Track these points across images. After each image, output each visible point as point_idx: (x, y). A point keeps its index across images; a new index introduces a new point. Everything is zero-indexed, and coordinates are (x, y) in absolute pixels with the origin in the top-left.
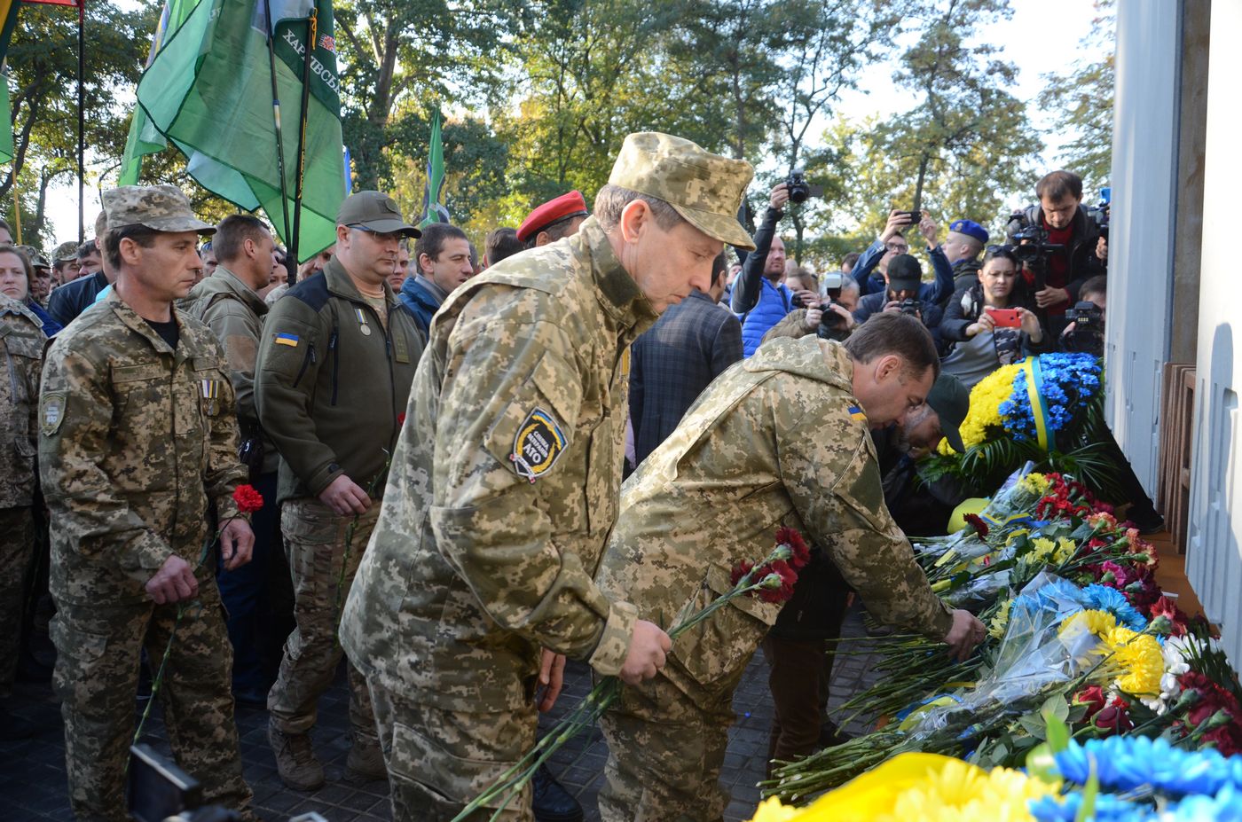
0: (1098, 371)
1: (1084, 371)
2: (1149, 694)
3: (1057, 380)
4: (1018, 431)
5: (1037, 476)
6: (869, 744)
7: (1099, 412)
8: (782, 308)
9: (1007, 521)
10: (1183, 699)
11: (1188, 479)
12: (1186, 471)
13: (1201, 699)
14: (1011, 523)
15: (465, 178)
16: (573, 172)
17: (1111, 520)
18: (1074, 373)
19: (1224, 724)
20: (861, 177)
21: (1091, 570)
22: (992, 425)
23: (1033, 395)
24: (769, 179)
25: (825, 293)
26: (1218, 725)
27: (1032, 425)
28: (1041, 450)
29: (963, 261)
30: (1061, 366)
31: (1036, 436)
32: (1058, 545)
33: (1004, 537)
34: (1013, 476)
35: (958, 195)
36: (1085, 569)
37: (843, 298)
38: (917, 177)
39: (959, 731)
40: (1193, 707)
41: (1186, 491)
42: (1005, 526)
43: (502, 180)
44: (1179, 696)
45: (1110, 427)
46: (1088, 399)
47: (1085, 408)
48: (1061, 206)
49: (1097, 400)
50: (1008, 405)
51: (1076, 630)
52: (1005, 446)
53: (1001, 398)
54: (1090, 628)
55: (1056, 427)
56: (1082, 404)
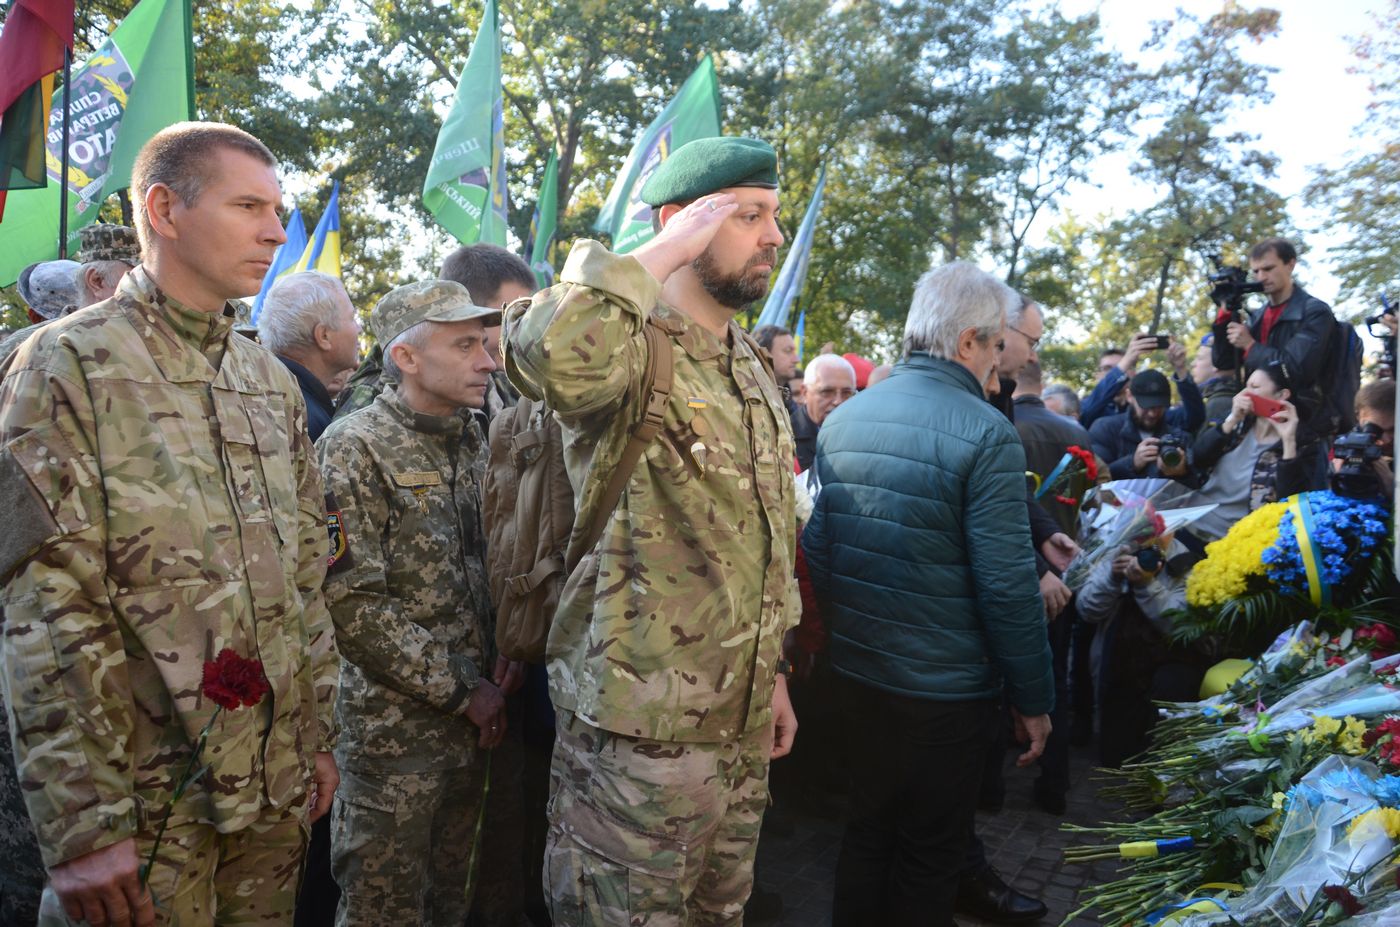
1: (1368, 516)
3: (1332, 525)
4: (1284, 582)
18: (1354, 518)
20: (1092, 281)
22: (1254, 574)
23: (1303, 540)
27: (1303, 577)
28: (1314, 607)
29: (1212, 383)
30: (1338, 509)
31: (1307, 591)
32: (1343, 725)
34: (1282, 636)
35: (1205, 302)
38: (1158, 281)
46: (1373, 549)
47: (1369, 558)
50: (1273, 551)
51: (1370, 831)
52: (1269, 600)
53: (1266, 543)
54: (1388, 831)
55: (1332, 581)
56: (1364, 554)
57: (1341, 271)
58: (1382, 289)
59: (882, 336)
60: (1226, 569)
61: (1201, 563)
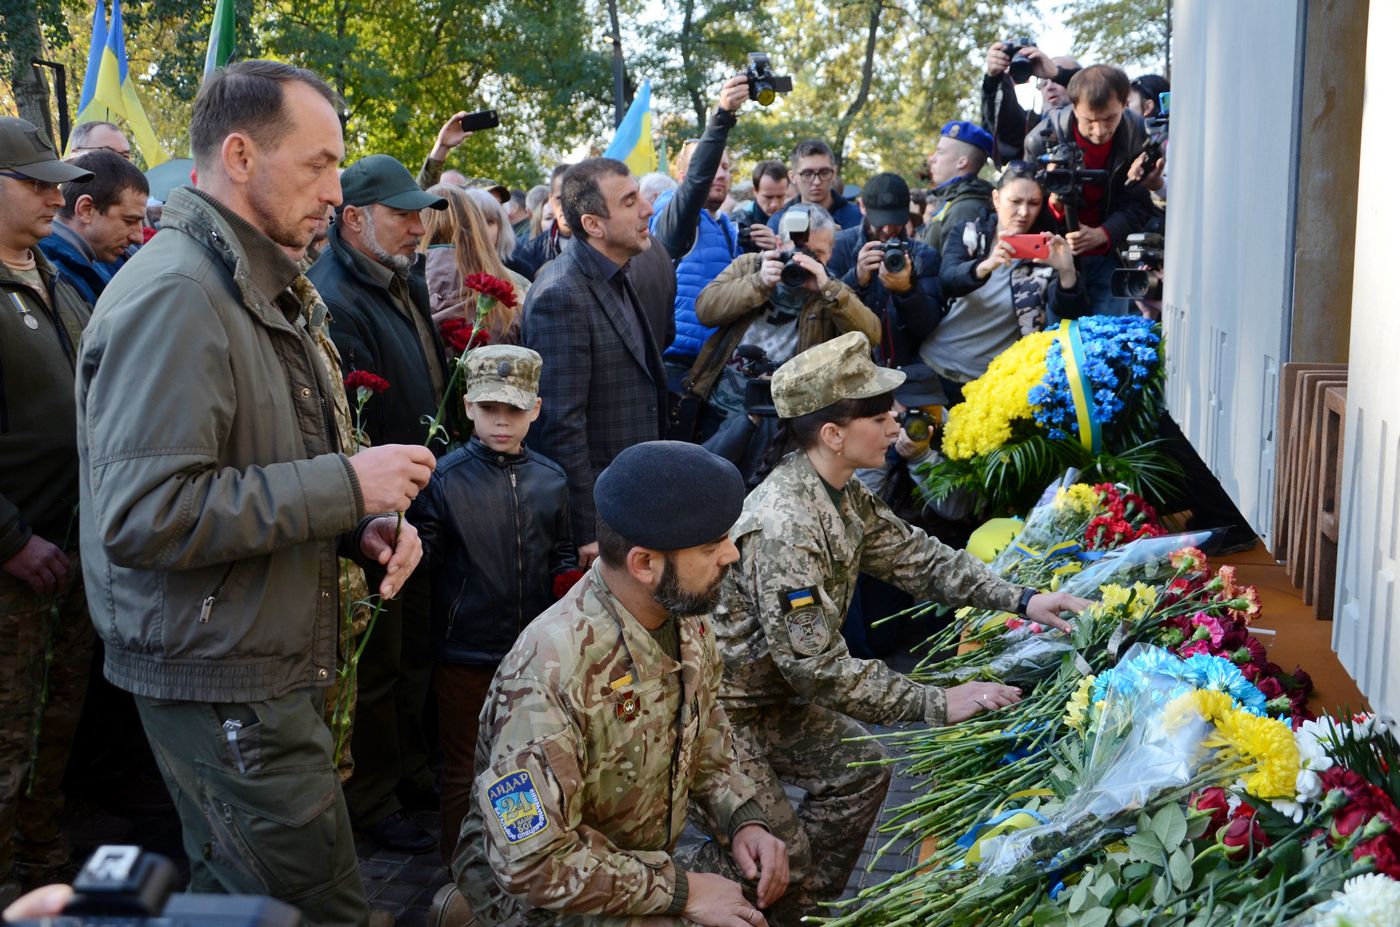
0: (1155, 341)
1: (1138, 341)
2: (1283, 797)
3: (1103, 354)
4: (1055, 426)
5: (1083, 488)
6: (934, 886)
7: (1158, 396)
8: (726, 253)
9: (1049, 552)
10: (1328, 803)
11: (1335, 528)
12: (1327, 517)
13: (1350, 801)
14: (1055, 554)
15: (188, 28)
16: (356, 20)
17: (1199, 556)
18: (1124, 345)
19: (1382, 833)
20: (785, 31)
21: (1178, 625)
22: (1020, 418)
23: (1073, 376)
24: (654, 36)
25: (788, 236)
26: (1375, 835)
27: (1072, 417)
28: (1084, 451)
29: (960, 180)
30: (1108, 336)
31: (1077, 433)
32: (1134, 592)
33: (1048, 575)
34: (1050, 488)
35: (922, 59)
36: (1170, 623)
37: (813, 243)
38: (866, 32)
39: (1047, 859)
40: (1339, 813)
41: (1330, 546)
42: (1048, 561)
43: (248, 33)
44: (1322, 797)
45: (1177, 420)
46: (1143, 380)
47: (1140, 392)
48: (1104, 115)
49: (1156, 381)
50: (1041, 390)
51: (1185, 717)
52: (1037, 446)
53: (1031, 380)
54: (1203, 714)
55: (1104, 420)
56: (1136, 387)
57: (1075, 21)
58: (1120, 42)
59: (525, 109)
60: (988, 414)
61: (959, 406)
